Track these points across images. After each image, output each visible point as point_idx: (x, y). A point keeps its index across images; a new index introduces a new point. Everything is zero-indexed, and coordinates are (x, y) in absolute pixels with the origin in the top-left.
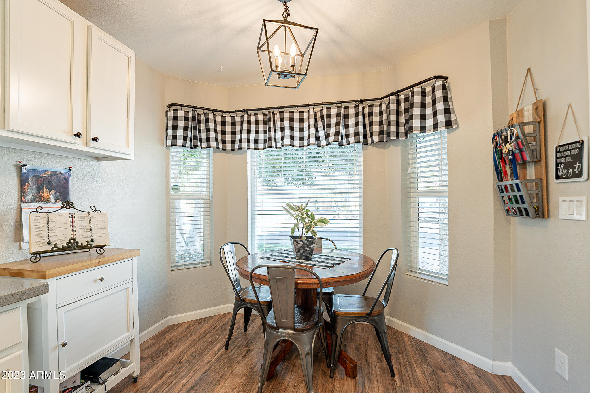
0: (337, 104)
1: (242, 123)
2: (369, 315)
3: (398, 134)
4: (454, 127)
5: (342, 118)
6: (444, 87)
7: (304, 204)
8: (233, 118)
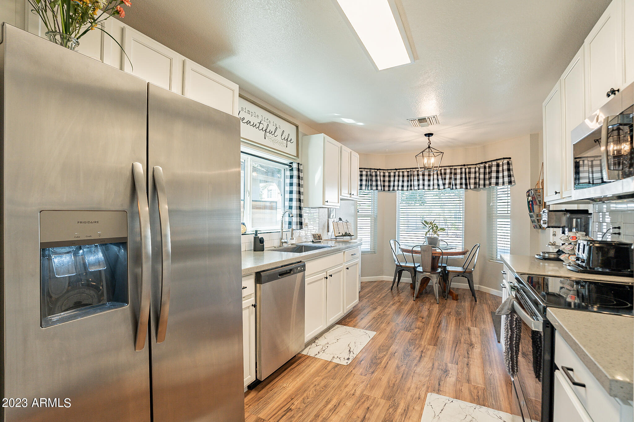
0: (450, 167)
1: (394, 176)
2: (464, 272)
3: (484, 185)
4: (513, 184)
5: (453, 175)
6: (508, 164)
7: (433, 221)
8: (389, 173)
